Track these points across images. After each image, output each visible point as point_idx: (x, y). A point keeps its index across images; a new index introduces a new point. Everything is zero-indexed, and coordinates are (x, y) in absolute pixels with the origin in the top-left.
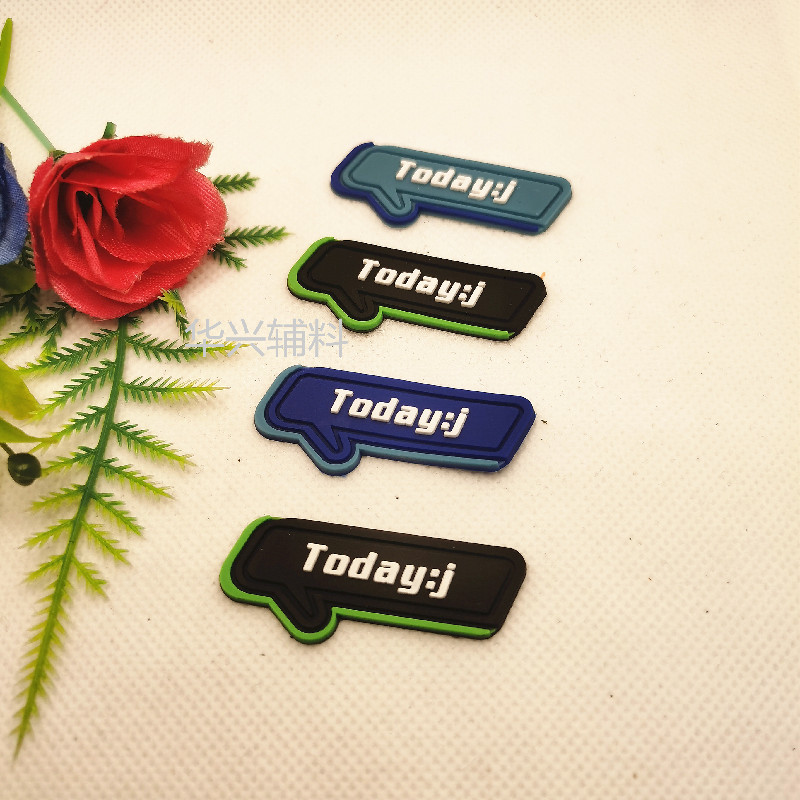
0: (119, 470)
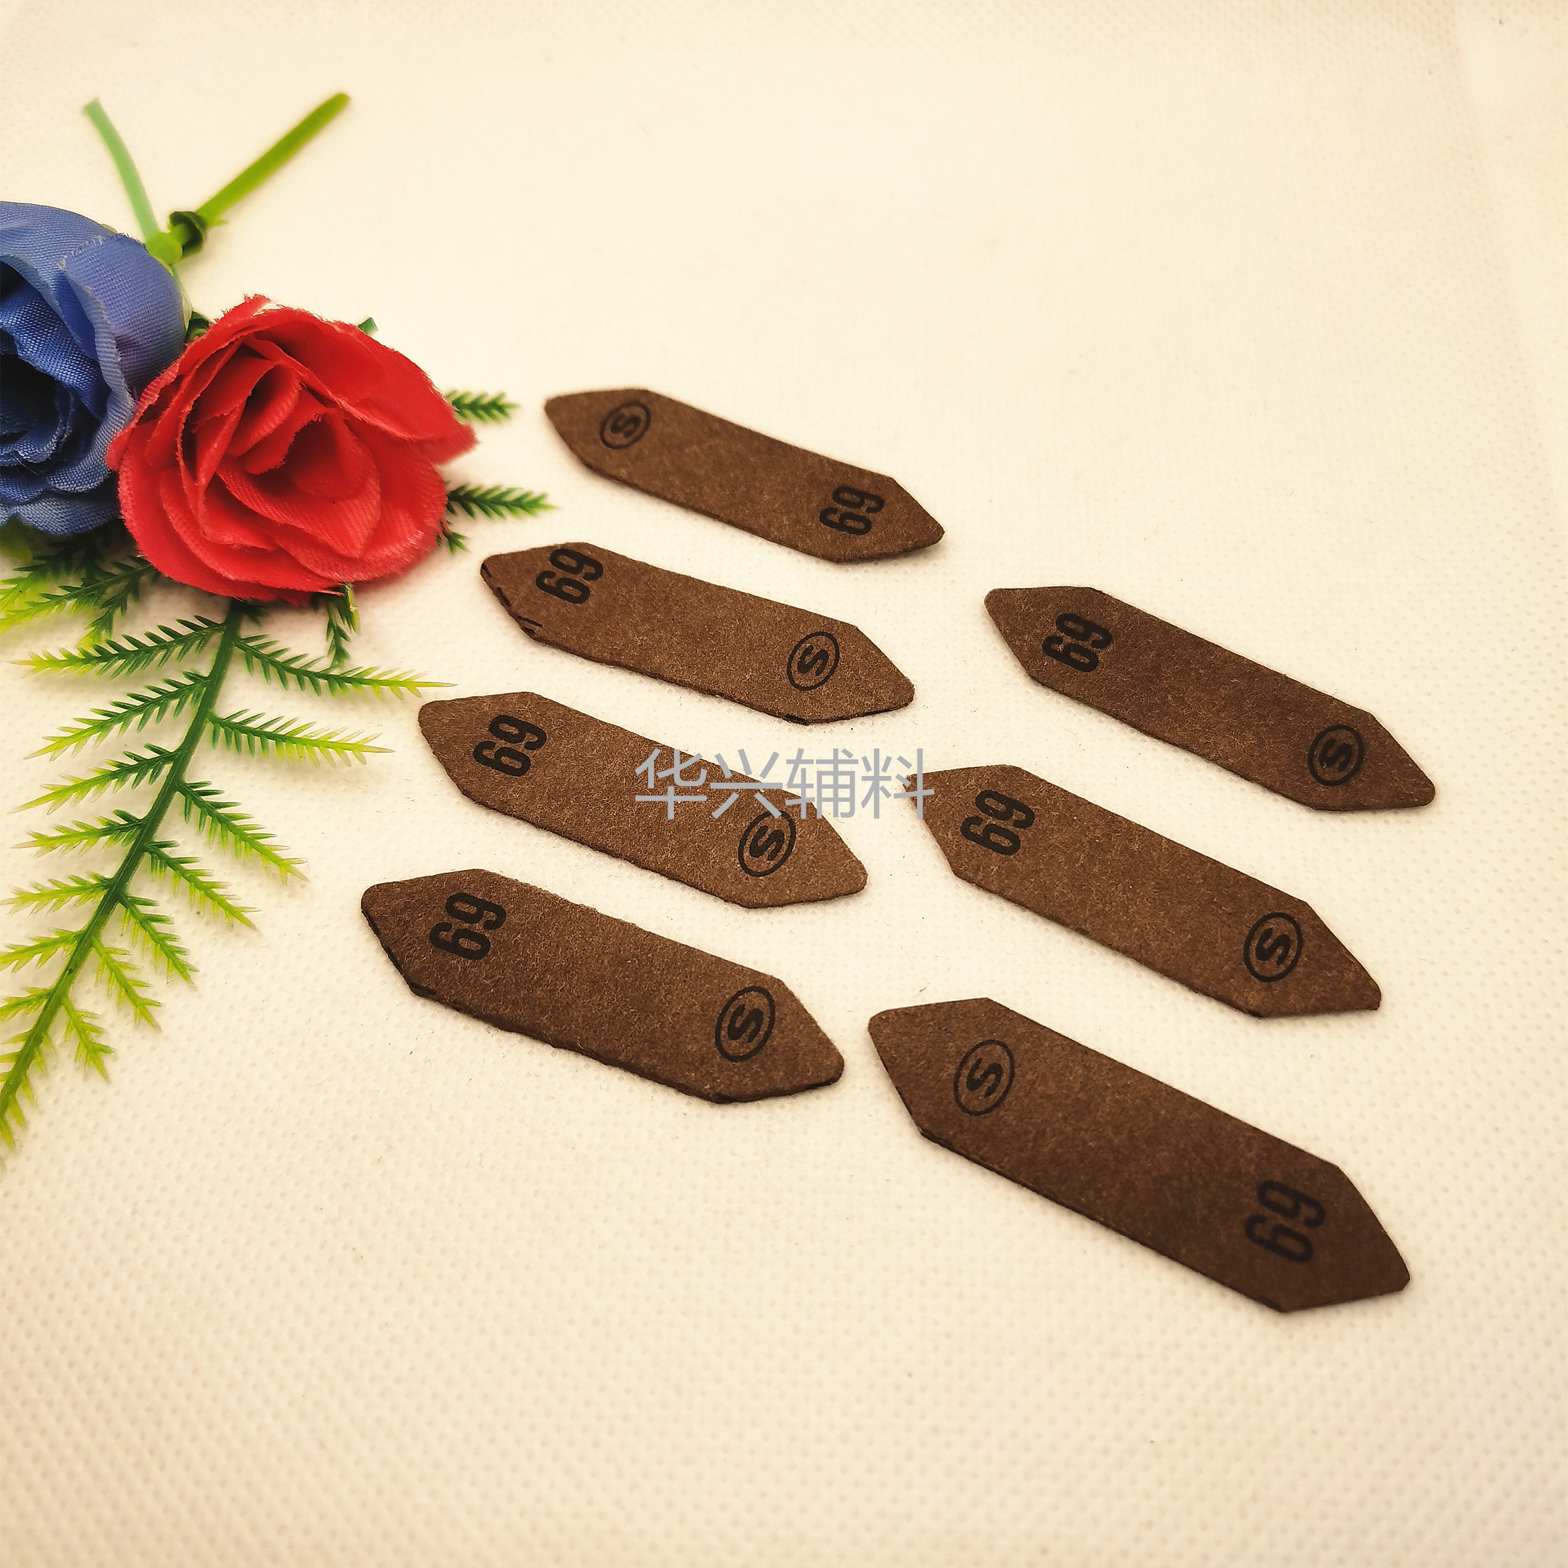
0: (174, 864)
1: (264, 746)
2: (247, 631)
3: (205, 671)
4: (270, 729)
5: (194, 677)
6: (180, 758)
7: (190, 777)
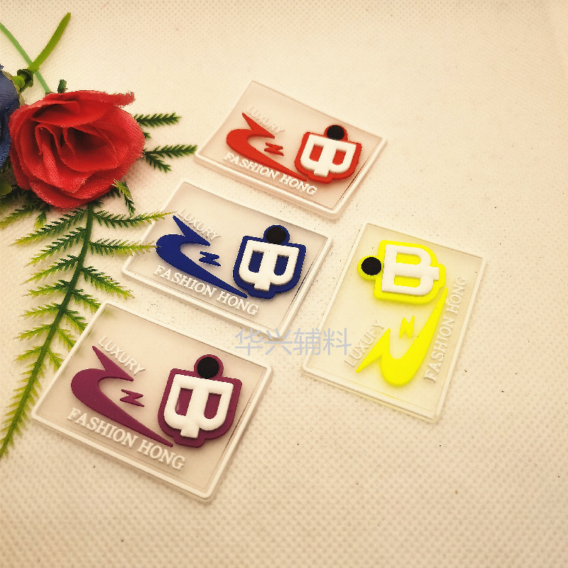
0: (83, 297)
1: (111, 251)
2: (96, 210)
3: (83, 226)
4: (112, 245)
5: (79, 229)
6: (81, 259)
7: (86, 265)
